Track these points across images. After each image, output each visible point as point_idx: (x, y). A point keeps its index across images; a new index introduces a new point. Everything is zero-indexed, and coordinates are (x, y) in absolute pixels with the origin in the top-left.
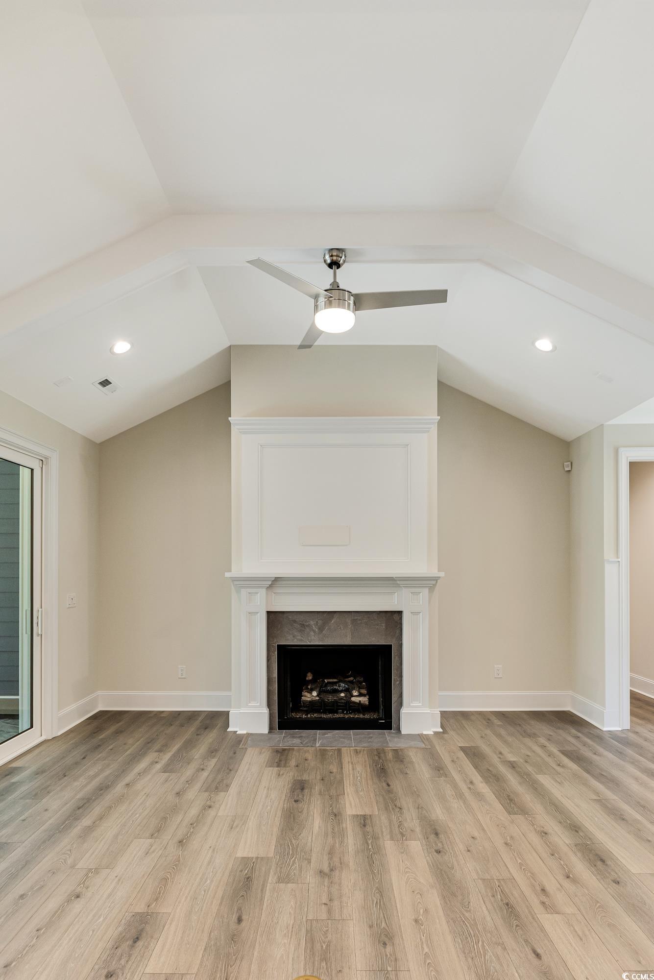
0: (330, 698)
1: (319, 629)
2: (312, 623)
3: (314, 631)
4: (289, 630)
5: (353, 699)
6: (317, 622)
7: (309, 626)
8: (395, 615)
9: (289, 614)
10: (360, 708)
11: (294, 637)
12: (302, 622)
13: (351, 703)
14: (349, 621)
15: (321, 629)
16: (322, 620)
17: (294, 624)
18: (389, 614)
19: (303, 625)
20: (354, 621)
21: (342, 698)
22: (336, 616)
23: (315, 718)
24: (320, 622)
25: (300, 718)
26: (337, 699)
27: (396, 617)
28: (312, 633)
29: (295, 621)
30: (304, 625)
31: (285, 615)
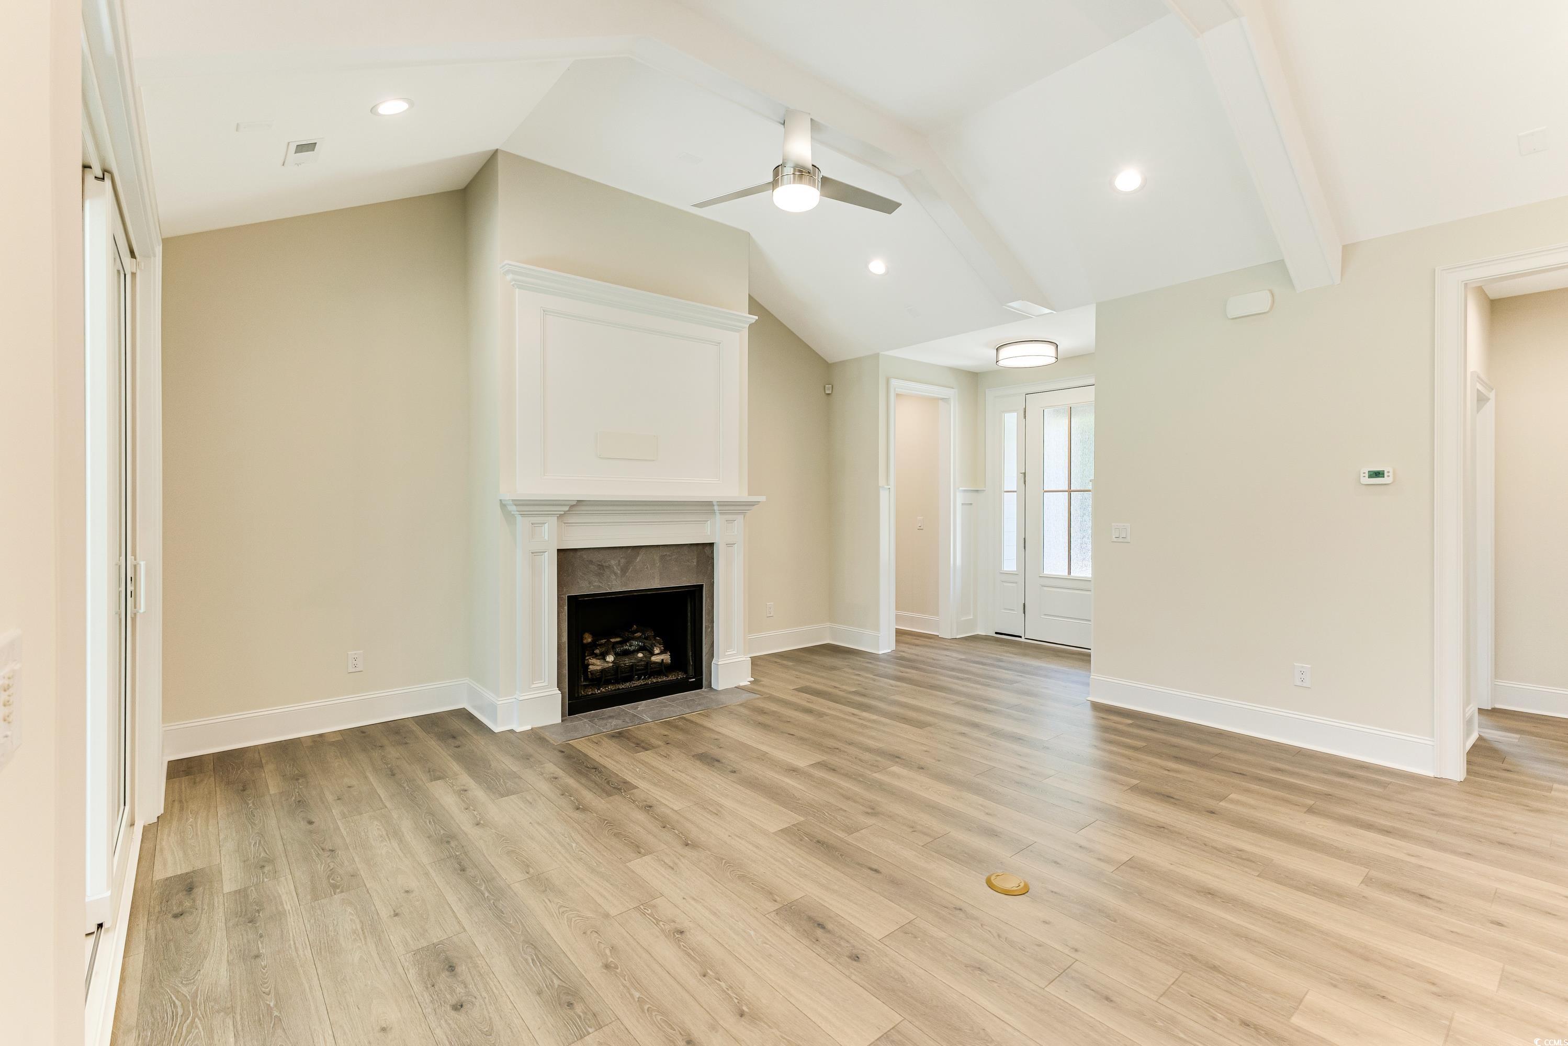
0: (627, 661)
1: (622, 570)
2: (613, 562)
3: (615, 574)
4: (584, 574)
5: (654, 659)
6: (619, 561)
7: (609, 567)
8: (707, 548)
9: (583, 552)
10: (662, 669)
11: (589, 583)
12: (601, 561)
13: (652, 664)
14: (657, 558)
15: (624, 570)
16: (626, 559)
17: (590, 566)
18: (700, 547)
19: (601, 567)
20: (662, 558)
21: (641, 660)
22: (642, 552)
23: (612, 690)
24: (623, 561)
25: (592, 694)
26: (635, 661)
27: (707, 549)
28: (613, 577)
29: (591, 562)
30: (603, 566)
31: (579, 553)
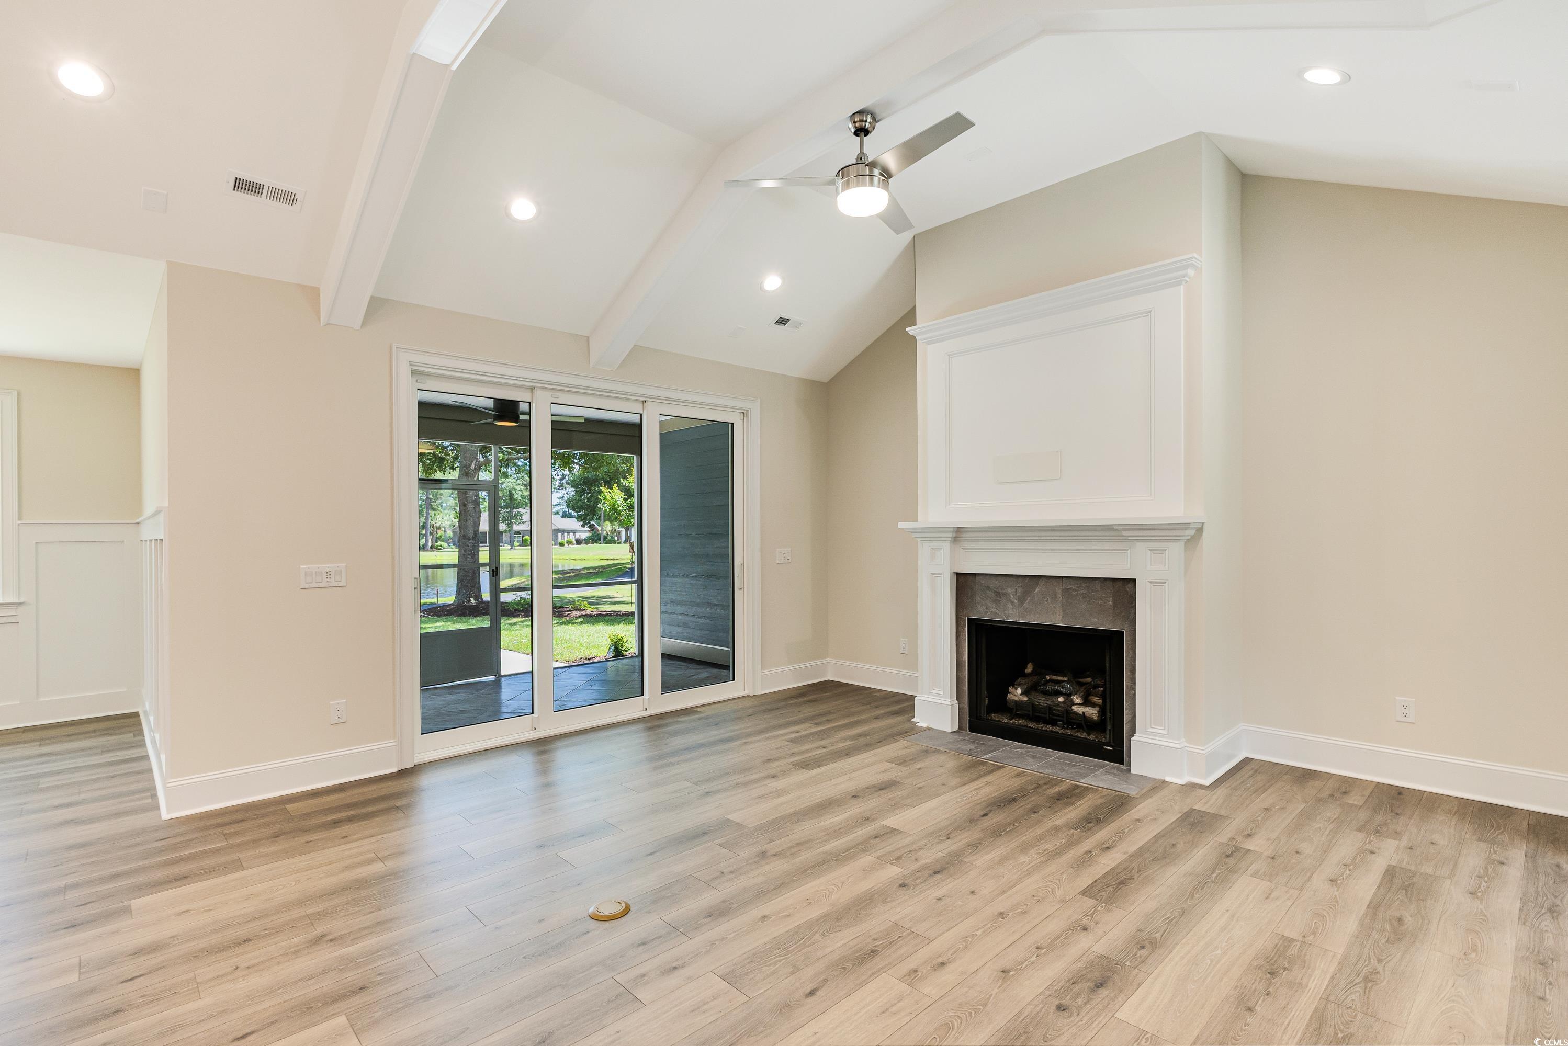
0: (1042, 701)
1: (1019, 600)
2: (1009, 591)
3: (1012, 603)
4: (982, 599)
5: (1075, 708)
6: (1016, 590)
7: (1006, 595)
8: (1129, 585)
9: (981, 577)
10: (1083, 723)
11: (987, 609)
12: (997, 589)
13: (1071, 713)
14: (1059, 591)
15: (1021, 601)
16: (1023, 588)
17: (988, 592)
18: (1120, 584)
19: (998, 594)
20: (1066, 591)
21: (1059, 704)
22: (1041, 581)
23: (1020, 725)
24: (1020, 590)
25: (999, 721)
26: (1053, 704)
28: (1010, 606)
29: (988, 588)
30: (999, 593)
31: (977, 578)
